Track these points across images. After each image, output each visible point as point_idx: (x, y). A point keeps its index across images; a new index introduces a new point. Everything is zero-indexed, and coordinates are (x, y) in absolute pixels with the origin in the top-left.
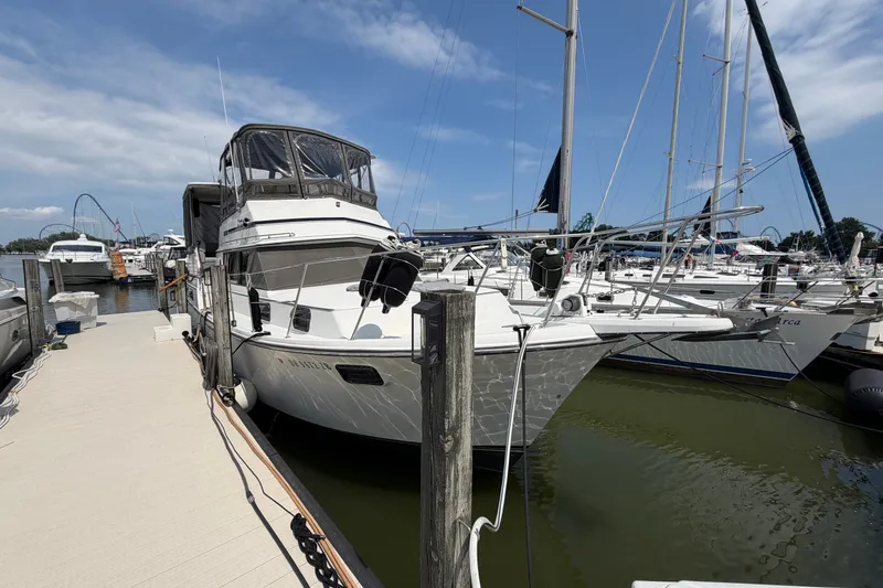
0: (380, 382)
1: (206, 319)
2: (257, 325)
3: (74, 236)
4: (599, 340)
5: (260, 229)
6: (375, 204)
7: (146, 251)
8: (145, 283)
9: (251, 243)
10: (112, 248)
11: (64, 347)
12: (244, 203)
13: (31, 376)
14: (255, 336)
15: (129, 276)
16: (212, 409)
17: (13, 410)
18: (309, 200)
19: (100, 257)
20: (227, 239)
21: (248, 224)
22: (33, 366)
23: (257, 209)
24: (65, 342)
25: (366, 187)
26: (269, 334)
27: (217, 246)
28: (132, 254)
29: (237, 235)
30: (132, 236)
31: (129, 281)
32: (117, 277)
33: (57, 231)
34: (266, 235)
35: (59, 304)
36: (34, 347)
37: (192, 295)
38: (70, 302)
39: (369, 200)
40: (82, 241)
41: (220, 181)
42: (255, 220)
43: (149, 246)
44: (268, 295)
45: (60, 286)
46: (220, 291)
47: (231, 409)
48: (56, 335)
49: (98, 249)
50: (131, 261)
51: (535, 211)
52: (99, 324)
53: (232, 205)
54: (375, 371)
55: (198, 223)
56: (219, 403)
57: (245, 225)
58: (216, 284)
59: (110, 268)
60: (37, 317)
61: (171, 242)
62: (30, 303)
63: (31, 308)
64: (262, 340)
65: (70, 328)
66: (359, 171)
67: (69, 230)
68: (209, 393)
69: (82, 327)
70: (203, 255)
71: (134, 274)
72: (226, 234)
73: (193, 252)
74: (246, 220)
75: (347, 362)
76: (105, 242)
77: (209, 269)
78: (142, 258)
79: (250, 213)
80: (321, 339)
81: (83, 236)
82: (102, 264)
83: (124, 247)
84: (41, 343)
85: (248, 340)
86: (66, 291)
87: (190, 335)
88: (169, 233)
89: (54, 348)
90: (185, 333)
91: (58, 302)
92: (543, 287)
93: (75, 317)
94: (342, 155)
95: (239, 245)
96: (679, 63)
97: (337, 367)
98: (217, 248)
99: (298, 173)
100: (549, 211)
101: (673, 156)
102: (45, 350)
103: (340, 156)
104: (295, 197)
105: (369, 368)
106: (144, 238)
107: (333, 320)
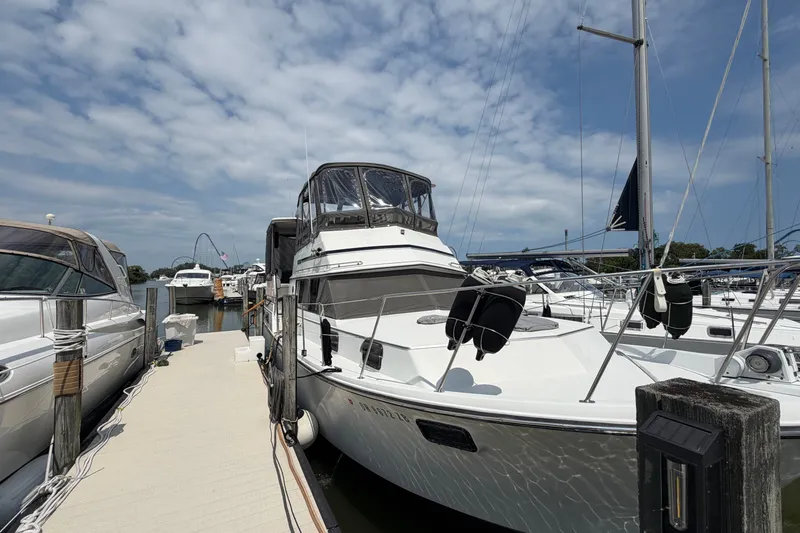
0: (473, 448)
1: (278, 344)
2: (327, 360)
3: (192, 266)
5: (331, 258)
6: (435, 230)
7: (239, 276)
8: (234, 304)
9: (322, 271)
10: (217, 275)
11: (166, 363)
12: (318, 234)
13: (136, 392)
14: (325, 371)
15: (225, 297)
16: (274, 449)
17: (117, 430)
18: (375, 229)
19: (205, 282)
20: (299, 267)
21: (320, 253)
22: (140, 382)
23: (330, 239)
24: (169, 358)
25: (426, 214)
26: (339, 370)
27: (291, 273)
28: (229, 279)
29: (309, 264)
30: (231, 265)
31: (225, 302)
32: (216, 299)
33: (182, 262)
34: (336, 264)
35: (169, 325)
36: (145, 364)
37: (267, 318)
38: (177, 323)
39: (430, 226)
40: (197, 270)
41: (297, 216)
42: (327, 248)
43: (242, 273)
44: (337, 324)
45: (173, 308)
46: (290, 321)
47: (291, 450)
48: (164, 352)
49: (205, 276)
50: (228, 285)
51: (608, 229)
52: (196, 342)
53: (306, 237)
54: (466, 432)
55: (276, 253)
56: (281, 439)
57: (318, 254)
58: (287, 314)
59: (212, 291)
60: (151, 336)
61: (258, 269)
62: (148, 324)
63: (148, 328)
64: (332, 376)
65: (174, 345)
66: (419, 200)
67: (188, 262)
68: (273, 425)
69: (183, 345)
70: (279, 281)
71: (229, 296)
72: (299, 262)
73: (271, 279)
74: (319, 249)
76: (212, 270)
77: (281, 299)
78: (236, 282)
79: (322, 243)
81: (197, 265)
82: (208, 288)
83: (225, 274)
84: (151, 360)
85: (318, 374)
87: (263, 357)
88: (257, 262)
89: (159, 365)
90: (259, 355)
91: (168, 323)
92: (661, 324)
93: (179, 336)
94: (406, 185)
95: (312, 273)
96: (765, 60)
97: (418, 422)
98: (291, 275)
99: (366, 204)
100: (627, 229)
101: (770, 160)
102: (153, 366)
103: (404, 186)
104: (363, 227)
105: (460, 429)
106: (239, 266)
107: (410, 361)
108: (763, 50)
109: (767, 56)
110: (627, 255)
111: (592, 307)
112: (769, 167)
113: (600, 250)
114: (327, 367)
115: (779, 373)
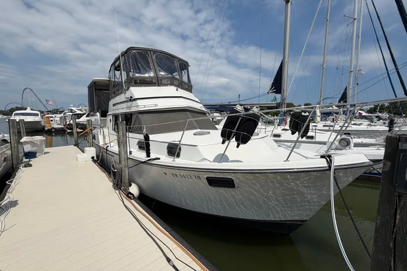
0: (233, 187)
1: (107, 150)
2: (148, 155)
3: (24, 109)
4: (371, 163)
5: (139, 102)
6: (191, 90)
7: (59, 116)
8: (60, 132)
9: (133, 110)
10: (43, 114)
11: (31, 166)
12: (128, 88)
13: (16, 183)
14: (148, 160)
15: (53, 128)
16: (123, 202)
17: (14, 204)
18: (162, 87)
19: (37, 119)
20: (115, 108)
21: (132, 99)
22: (16, 177)
23: (137, 91)
24: (30, 163)
25: (185, 79)
26: (159, 159)
28: (52, 117)
29: (123, 106)
30: (50, 109)
31: (53, 130)
32: (46, 129)
33: (14, 106)
34: (143, 105)
35: (26, 143)
36: (14, 166)
38: (31, 141)
39: (188, 87)
40: (28, 111)
41: (110, 78)
42: (136, 97)
43: (60, 113)
45: (24, 133)
47: (133, 201)
48: (25, 160)
49: (36, 115)
50: (52, 121)
51: (268, 93)
52: (45, 153)
53: (119, 90)
54: (233, 180)
56: (125, 198)
57: (130, 100)
58: (121, 131)
59: (43, 124)
60: (16, 150)
61: (71, 111)
62: (12, 142)
63: (13, 145)
65: (31, 155)
66: (182, 73)
67: (19, 106)
68: (117, 192)
69: (37, 155)
71: (55, 127)
72: (114, 105)
74: (131, 97)
75: (212, 175)
76: (40, 111)
78: (58, 119)
79: (132, 94)
80: (189, 162)
81: (29, 108)
82: (39, 122)
83: (48, 114)
84: (18, 164)
85: (145, 162)
86: (27, 136)
87: (95, 158)
88: (71, 107)
89: (25, 166)
90: (93, 158)
91: (25, 142)
92: (297, 133)
93: (34, 149)
94: (177, 64)
95: (125, 111)
96: (327, 20)
97: (207, 178)
98: (108, 112)
99: (156, 73)
100: (276, 93)
101: (324, 67)
102: (21, 167)
103: (176, 64)
104: (155, 86)
105: (229, 178)
106: (58, 109)
107: (198, 151)
108: (327, 15)
109: (328, 19)
110: (275, 105)
111: (261, 129)
112: (324, 70)
113: (265, 103)
114: (149, 158)
115: (349, 146)
